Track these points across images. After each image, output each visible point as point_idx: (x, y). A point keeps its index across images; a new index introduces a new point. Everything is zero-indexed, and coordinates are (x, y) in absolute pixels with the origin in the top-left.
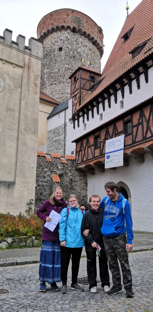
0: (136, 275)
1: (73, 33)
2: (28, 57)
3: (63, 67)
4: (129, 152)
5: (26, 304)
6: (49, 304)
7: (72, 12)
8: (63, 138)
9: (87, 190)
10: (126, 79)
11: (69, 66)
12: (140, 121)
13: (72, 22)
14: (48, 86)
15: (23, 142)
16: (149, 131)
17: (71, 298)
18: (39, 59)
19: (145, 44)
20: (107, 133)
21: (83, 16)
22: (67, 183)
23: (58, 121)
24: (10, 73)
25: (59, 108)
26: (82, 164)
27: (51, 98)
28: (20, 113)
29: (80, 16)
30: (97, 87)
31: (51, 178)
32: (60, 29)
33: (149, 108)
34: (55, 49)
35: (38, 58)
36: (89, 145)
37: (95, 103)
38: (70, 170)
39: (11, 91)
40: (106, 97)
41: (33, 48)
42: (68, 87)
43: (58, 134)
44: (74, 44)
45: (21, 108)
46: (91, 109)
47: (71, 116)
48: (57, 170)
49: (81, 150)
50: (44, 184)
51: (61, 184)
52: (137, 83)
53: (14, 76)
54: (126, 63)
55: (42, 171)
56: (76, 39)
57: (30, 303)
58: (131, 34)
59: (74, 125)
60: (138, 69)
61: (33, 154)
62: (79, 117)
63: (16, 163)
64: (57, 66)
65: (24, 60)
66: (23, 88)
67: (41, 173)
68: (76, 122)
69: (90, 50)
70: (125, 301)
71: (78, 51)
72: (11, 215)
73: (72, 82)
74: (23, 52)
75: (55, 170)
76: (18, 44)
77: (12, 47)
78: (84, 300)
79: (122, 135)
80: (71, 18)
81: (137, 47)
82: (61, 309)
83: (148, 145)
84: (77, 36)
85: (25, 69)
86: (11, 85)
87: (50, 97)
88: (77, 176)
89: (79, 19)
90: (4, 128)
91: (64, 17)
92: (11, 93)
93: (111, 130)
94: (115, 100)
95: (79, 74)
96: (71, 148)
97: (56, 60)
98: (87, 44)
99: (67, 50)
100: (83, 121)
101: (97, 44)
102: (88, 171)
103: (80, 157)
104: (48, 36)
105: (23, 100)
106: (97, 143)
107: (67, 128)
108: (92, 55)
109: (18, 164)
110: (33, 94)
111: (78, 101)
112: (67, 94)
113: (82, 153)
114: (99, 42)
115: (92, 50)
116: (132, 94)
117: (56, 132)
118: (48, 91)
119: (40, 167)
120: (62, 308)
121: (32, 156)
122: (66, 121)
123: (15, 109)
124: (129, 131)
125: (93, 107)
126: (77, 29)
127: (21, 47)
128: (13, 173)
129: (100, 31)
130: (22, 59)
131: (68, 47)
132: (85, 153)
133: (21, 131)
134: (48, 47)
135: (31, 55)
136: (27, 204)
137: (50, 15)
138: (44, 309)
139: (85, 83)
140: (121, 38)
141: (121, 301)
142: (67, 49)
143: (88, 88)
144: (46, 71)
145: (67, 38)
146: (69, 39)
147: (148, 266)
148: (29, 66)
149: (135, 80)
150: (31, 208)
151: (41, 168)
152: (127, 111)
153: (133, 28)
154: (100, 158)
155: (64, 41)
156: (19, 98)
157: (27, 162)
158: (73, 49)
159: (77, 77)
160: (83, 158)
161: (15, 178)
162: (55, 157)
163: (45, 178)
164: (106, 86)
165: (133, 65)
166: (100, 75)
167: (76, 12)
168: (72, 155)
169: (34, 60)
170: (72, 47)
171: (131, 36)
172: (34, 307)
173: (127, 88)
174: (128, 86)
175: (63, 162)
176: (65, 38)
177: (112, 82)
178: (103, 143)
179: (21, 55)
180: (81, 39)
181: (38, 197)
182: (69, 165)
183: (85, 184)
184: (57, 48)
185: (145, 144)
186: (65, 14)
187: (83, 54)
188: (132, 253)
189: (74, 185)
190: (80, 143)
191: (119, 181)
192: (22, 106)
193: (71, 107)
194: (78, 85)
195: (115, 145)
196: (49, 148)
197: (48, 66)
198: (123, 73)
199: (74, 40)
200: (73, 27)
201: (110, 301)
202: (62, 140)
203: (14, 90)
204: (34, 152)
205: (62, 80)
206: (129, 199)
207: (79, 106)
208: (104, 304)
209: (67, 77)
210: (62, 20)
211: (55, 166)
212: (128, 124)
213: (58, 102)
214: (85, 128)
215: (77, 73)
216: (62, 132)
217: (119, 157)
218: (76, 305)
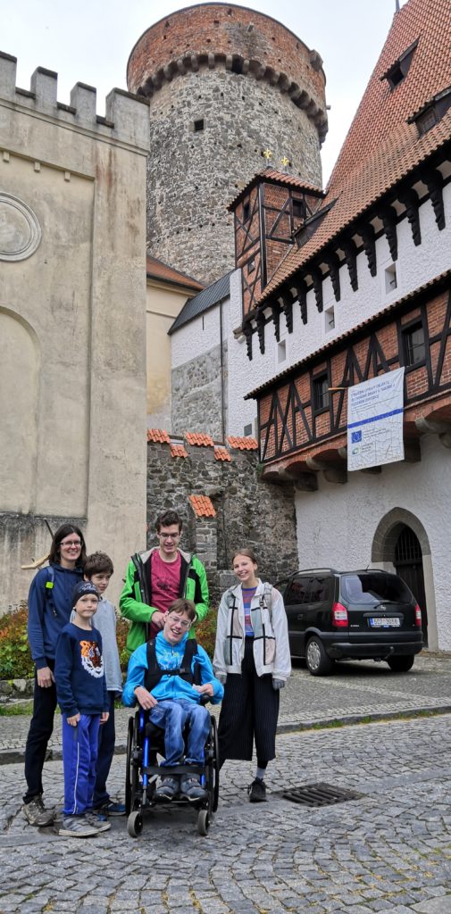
1: (233, 75)
2: (107, 147)
3: (209, 177)
4: (419, 417)
5: (145, 864)
6: (213, 863)
7: (230, 12)
8: (219, 389)
9: (296, 538)
10: (401, 202)
11: (228, 175)
13: (229, 42)
14: (166, 236)
15: (103, 400)
17: (276, 843)
18: (139, 151)
20: (351, 364)
21: (262, 22)
22: (235, 520)
23: (202, 337)
24: (56, 199)
25: (203, 300)
26: (278, 462)
27: (177, 272)
28: (90, 315)
29: (251, 24)
30: (316, 228)
31: (189, 504)
32: (195, 65)
34: (182, 127)
35: (135, 149)
36: (296, 404)
37: (309, 279)
38: (244, 479)
39: (60, 251)
40: (341, 259)
41: (121, 120)
42: (227, 238)
43: (201, 376)
44: (237, 108)
45: (94, 300)
46: (299, 298)
47: (238, 323)
48: (206, 483)
49: (272, 421)
51: (219, 522)
52: (435, 211)
53: (67, 206)
54: (400, 153)
55: (162, 486)
56: (244, 93)
57: (156, 860)
58: (410, 63)
59: (250, 349)
60: (438, 168)
61: (135, 433)
62: (263, 322)
63: (88, 463)
64: (192, 178)
65: (96, 157)
66: (98, 240)
67: (160, 493)
68: (255, 337)
69: (287, 122)
70: (443, 851)
71: (252, 127)
73: (239, 222)
74: (91, 135)
75: (200, 483)
76: (75, 110)
77: (59, 120)
78: (317, 850)
79: (396, 368)
80: (228, 31)
81: (431, 102)
82: (251, 876)
84: (247, 82)
85: (99, 185)
86: (61, 233)
87: (173, 270)
88: (265, 496)
89: (249, 31)
90: (46, 362)
91: (205, 29)
92: (62, 257)
93: (362, 354)
94: (370, 266)
95: (258, 195)
96: (243, 415)
97: (186, 158)
98: (277, 105)
99: (219, 126)
100: (277, 334)
101: (306, 104)
102: (296, 482)
103: (272, 441)
104: (159, 88)
105: (99, 275)
106: (321, 397)
107: (229, 356)
108: (294, 137)
109: (93, 464)
110: (126, 256)
111: (259, 274)
112: (225, 256)
113: (276, 429)
114: (314, 98)
115: (294, 121)
116: (420, 246)
117: (196, 371)
118: (166, 253)
119: (155, 475)
120: (252, 872)
121: (133, 440)
122: (224, 339)
123: (75, 302)
124: (419, 354)
125: (304, 290)
126: (247, 62)
127: (86, 121)
128: (81, 491)
129: (316, 62)
130: (88, 154)
131: (220, 119)
132: (284, 428)
133: (98, 369)
134: (163, 120)
135: (117, 141)
137: (163, 25)
138: (201, 877)
139: (278, 221)
140: (382, 79)
141: (430, 850)
142: (218, 123)
143: (286, 236)
144: (157, 192)
145: (217, 90)
146: (222, 95)
148: (110, 174)
149: (429, 202)
151: (157, 479)
152: (409, 296)
153: (416, 47)
154: (332, 440)
155: (208, 100)
156: (87, 269)
157: (118, 456)
158: (237, 123)
159: (252, 205)
160: (281, 445)
161: (86, 505)
162: (196, 444)
163: (171, 506)
164: (343, 226)
165: (422, 158)
166: (319, 195)
167: (241, 11)
168: (247, 437)
169: (123, 156)
170: (233, 116)
171: (412, 73)
172: (170, 872)
173: (404, 229)
174: (409, 222)
175: (221, 457)
176: (211, 92)
177: (360, 211)
178: (338, 394)
179: (85, 144)
180: (259, 92)
182: (240, 467)
183: (290, 519)
184: (187, 123)
186: (208, 18)
187: (268, 136)
188: (443, 713)
189: (256, 524)
190: (270, 399)
191: (391, 508)
192: (98, 294)
193: (239, 293)
194: (255, 229)
195: (377, 400)
196: (178, 421)
197: (163, 178)
198: (392, 185)
199: (238, 96)
200: (234, 56)
201: (395, 851)
202: (214, 394)
203: (71, 247)
204: (136, 429)
205: (209, 216)
206: (425, 558)
207: (262, 292)
208: (378, 858)
209: (223, 208)
210: (198, 39)
211: (200, 472)
212: (414, 335)
213: (200, 283)
214: (283, 356)
215: (252, 193)
216: (214, 370)
217: (389, 435)
218: (293, 862)
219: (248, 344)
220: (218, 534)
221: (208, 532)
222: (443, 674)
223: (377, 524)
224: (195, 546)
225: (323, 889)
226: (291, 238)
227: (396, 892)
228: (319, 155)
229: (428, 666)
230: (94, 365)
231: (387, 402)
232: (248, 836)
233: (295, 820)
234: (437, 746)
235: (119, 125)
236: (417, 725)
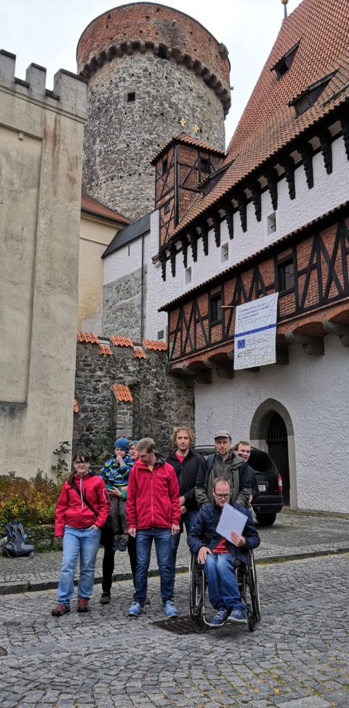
0: (299, 609)
1: (159, 59)
2: (54, 115)
3: (138, 137)
4: (288, 331)
5: (44, 681)
6: (96, 681)
7: (158, 10)
8: (140, 302)
9: (194, 419)
10: (281, 165)
11: (152, 136)
12: (314, 262)
13: (157, 34)
14: (102, 182)
15: (42, 311)
16: (333, 284)
17: (148, 664)
18: (78, 119)
19: (324, 83)
20: (239, 288)
21: (182, 19)
22: (147, 404)
23: (127, 262)
24: (11, 153)
25: (130, 233)
26: (182, 361)
27: (111, 210)
28: (35, 246)
29: (175, 21)
30: (216, 184)
31: (112, 391)
32: (130, 50)
33: (335, 231)
34: (118, 97)
35: (76, 118)
36: (197, 316)
37: (210, 221)
38: (156, 373)
39: (14, 194)
41: (65, 94)
42: (150, 185)
43: (126, 291)
44: (161, 85)
45: (39, 234)
46: (203, 235)
47: (156, 252)
48: (126, 375)
49: (179, 329)
50: (95, 406)
51: (135, 406)
52: (307, 174)
53: (20, 159)
54: (282, 128)
55: (91, 377)
56: (167, 74)
57: (54, 678)
58: (293, 59)
59: (164, 272)
60: (309, 142)
61: (67, 338)
62: (174, 252)
63: (29, 360)
64: (124, 137)
65: (44, 122)
66: (44, 187)
67: (90, 382)
68: (169, 263)
69: (200, 97)
70: (272, 671)
71: (173, 100)
72: (19, 478)
73: (159, 174)
74: (41, 104)
75: (121, 375)
76: (29, 84)
77: (16, 92)
78: (178, 670)
79: (273, 293)
80: (156, 25)
81: (306, 91)
82: (122, 692)
83: (332, 316)
84: (169, 65)
85: (46, 144)
86: (14, 181)
87: (107, 208)
88: (171, 387)
89: (173, 26)
91: (138, 22)
92: (15, 199)
93: (247, 282)
94: (256, 214)
95: (174, 154)
96: (157, 323)
97: (120, 121)
98: (192, 85)
99: (147, 98)
100: (185, 262)
101: (215, 84)
102: (196, 376)
103: (178, 344)
104: (101, 65)
105: (43, 215)
106: (216, 312)
107: (148, 277)
108: (205, 110)
109: (33, 362)
110: (65, 200)
111: (173, 215)
112: (148, 199)
113: (182, 335)
114: (221, 80)
115: (205, 97)
116: (294, 200)
117: (122, 287)
118: (102, 194)
119: (86, 368)
120: (125, 688)
121: (65, 343)
122: (145, 263)
123: (24, 235)
124: (289, 284)
125: (206, 229)
126: (170, 50)
127: (37, 93)
128: (22, 382)
129: (223, 53)
130: (38, 119)
131: (148, 93)
132: (188, 331)
133: (39, 287)
134: (104, 91)
135: (61, 110)
136: (55, 453)
137: (106, 17)
138: (85, 692)
139: (189, 175)
140: (271, 70)
141: (262, 670)
142: (146, 96)
143: (194, 187)
144: (97, 147)
145: (146, 70)
146: (150, 74)
147: (329, 590)
148: (55, 136)
149: (302, 167)
150: (63, 461)
151: (87, 371)
152: (284, 238)
153: (298, 47)
154: (223, 346)
155: (139, 77)
156: (34, 209)
157: (53, 356)
158: (161, 96)
159: (169, 161)
160: (185, 348)
161: (27, 392)
162: (119, 345)
163: (98, 392)
164: (236, 182)
165: (298, 133)
166: (222, 156)
167: (167, 10)
168: (159, 341)
169: (66, 122)
170: (158, 91)
171: (294, 66)
172: (62, 688)
173: (283, 187)
174: (287, 181)
175: (138, 355)
176: (141, 71)
177: (250, 171)
178: (229, 311)
179: (36, 111)
180: (178, 73)
181: (83, 435)
182: (153, 364)
183: (190, 404)
184: (122, 94)
185: (325, 312)
186: (141, 14)
187: (184, 107)
188: (293, 560)
189: (163, 408)
190: (177, 312)
191: (266, 399)
192: (42, 229)
193: (157, 229)
194: (171, 180)
195: (257, 316)
196: (107, 325)
197: (102, 136)
198: (274, 152)
199: (163, 75)
200: (160, 44)
201: (236, 671)
202: (136, 306)
203: (23, 192)
204: (69, 335)
205: (136, 168)
206: (289, 437)
207: (175, 228)
208: (222, 677)
209: (147, 162)
210: (133, 30)
211: (121, 366)
212: (286, 268)
213: (127, 219)
214: (189, 278)
215: (170, 152)
216: (136, 287)
217: (265, 344)
218: (158, 680)
219: (163, 268)
220: (134, 415)
221: (126, 414)
222: (298, 528)
223: (255, 411)
224: (115, 424)
225: (176, 702)
226: (198, 188)
227: (230, 705)
228: (223, 124)
229: (286, 521)
230: (37, 284)
231: (265, 319)
232: (127, 658)
233: (166, 645)
234: (283, 586)
235: (63, 98)
236: (271, 569)
